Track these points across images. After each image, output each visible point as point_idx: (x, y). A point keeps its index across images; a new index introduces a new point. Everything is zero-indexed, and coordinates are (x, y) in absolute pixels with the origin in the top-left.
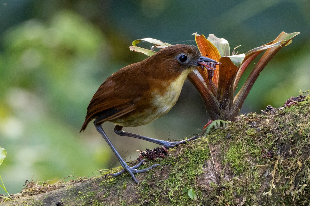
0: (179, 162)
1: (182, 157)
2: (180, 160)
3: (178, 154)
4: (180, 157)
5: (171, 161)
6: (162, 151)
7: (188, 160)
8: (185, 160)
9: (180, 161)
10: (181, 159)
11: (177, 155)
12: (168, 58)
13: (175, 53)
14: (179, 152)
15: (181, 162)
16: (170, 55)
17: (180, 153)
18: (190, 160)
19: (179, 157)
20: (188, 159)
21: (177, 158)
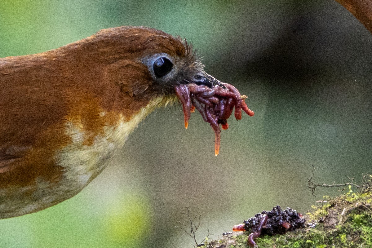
0: (335, 243)
1: (345, 232)
2: (340, 239)
3: (333, 225)
4: (339, 233)
5: (317, 242)
6: (289, 215)
7: (361, 239)
8: (353, 240)
9: (340, 241)
10: (343, 237)
11: (332, 227)
12: (126, 58)
13: (145, 49)
14: (336, 218)
15: (342, 244)
16: (131, 51)
17: (339, 222)
18: (365, 239)
19: (336, 232)
20: (361, 236)
21: (331, 235)
